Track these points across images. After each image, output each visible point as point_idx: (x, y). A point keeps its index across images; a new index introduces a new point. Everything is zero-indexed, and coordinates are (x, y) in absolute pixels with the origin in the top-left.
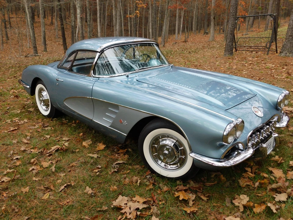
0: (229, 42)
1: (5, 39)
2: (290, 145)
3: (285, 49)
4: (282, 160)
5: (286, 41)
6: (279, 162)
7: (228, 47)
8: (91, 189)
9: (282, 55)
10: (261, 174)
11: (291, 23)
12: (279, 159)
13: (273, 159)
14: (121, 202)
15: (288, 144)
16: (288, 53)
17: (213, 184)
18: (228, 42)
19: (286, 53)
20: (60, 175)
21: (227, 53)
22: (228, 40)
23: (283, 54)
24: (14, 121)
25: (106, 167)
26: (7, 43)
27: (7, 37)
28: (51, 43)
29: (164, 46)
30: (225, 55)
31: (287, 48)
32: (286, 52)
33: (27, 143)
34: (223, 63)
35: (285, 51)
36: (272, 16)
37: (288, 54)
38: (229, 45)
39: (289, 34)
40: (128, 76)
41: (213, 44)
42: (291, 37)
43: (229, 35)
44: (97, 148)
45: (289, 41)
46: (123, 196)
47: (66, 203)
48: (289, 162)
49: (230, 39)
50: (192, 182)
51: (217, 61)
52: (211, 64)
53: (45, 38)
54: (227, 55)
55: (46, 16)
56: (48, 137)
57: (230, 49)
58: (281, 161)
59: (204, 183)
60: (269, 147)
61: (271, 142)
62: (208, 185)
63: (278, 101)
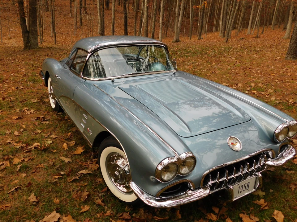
0: (293, 44)
1: (78, 24)
2: (293, 187)
4: (266, 206)
6: (261, 208)
7: (291, 49)
8: (35, 196)
10: (227, 219)
12: (264, 203)
13: (257, 202)
14: (51, 219)
15: (291, 185)
17: (162, 219)
18: (291, 43)
20: (22, 175)
21: (289, 55)
22: (293, 41)
24: (23, 111)
25: (68, 175)
26: (80, 28)
27: (81, 22)
28: (120, 31)
29: (227, 41)
30: (287, 58)
33: (17, 135)
34: (279, 68)
38: (292, 47)
40: (113, 81)
41: (285, 43)
43: (294, 35)
44: (75, 152)
46: (57, 212)
47: (4, 207)
48: (274, 211)
49: (294, 40)
50: (143, 210)
51: (273, 65)
52: (265, 67)
53: (114, 25)
54: (289, 58)
55: (121, 3)
56: (40, 131)
57: (294, 52)
58: (264, 207)
59: (153, 216)
60: (244, 189)
61: (249, 182)
62: (157, 219)
63: (276, 132)
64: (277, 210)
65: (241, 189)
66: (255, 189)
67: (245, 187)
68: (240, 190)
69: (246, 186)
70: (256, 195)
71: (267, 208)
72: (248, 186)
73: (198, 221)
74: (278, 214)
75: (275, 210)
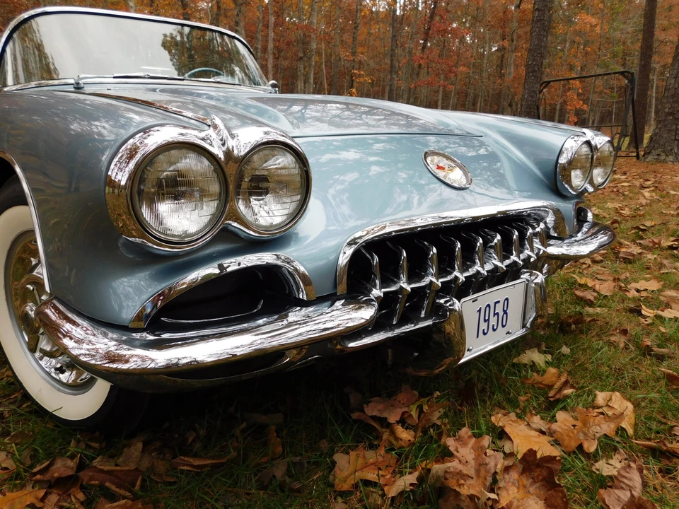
2: (620, 340)
3: (656, 146)
4: (564, 386)
5: (659, 126)
6: (551, 394)
9: (647, 160)
11: (670, 84)
15: (611, 335)
16: (662, 154)
17: (210, 462)
19: (658, 155)
23: (650, 158)
31: (661, 143)
32: (657, 152)
35: (655, 150)
36: (626, 74)
37: (663, 157)
39: (667, 110)
42: (671, 118)
45: (666, 126)
48: (595, 396)
50: (139, 444)
58: (560, 390)
59: (174, 457)
60: (493, 321)
61: (507, 299)
62: (187, 465)
63: (560, 161)
64: (602, 391)
65: (485, 321)
66: (524, 330)
67: (498, 314)
68: (483, 326)
69: (499, 309)
70: (525, 365)
71: (568, 391)
72: (505, 312)
73: (348, 453)
74: (611, 399)
75: (597, 392)
